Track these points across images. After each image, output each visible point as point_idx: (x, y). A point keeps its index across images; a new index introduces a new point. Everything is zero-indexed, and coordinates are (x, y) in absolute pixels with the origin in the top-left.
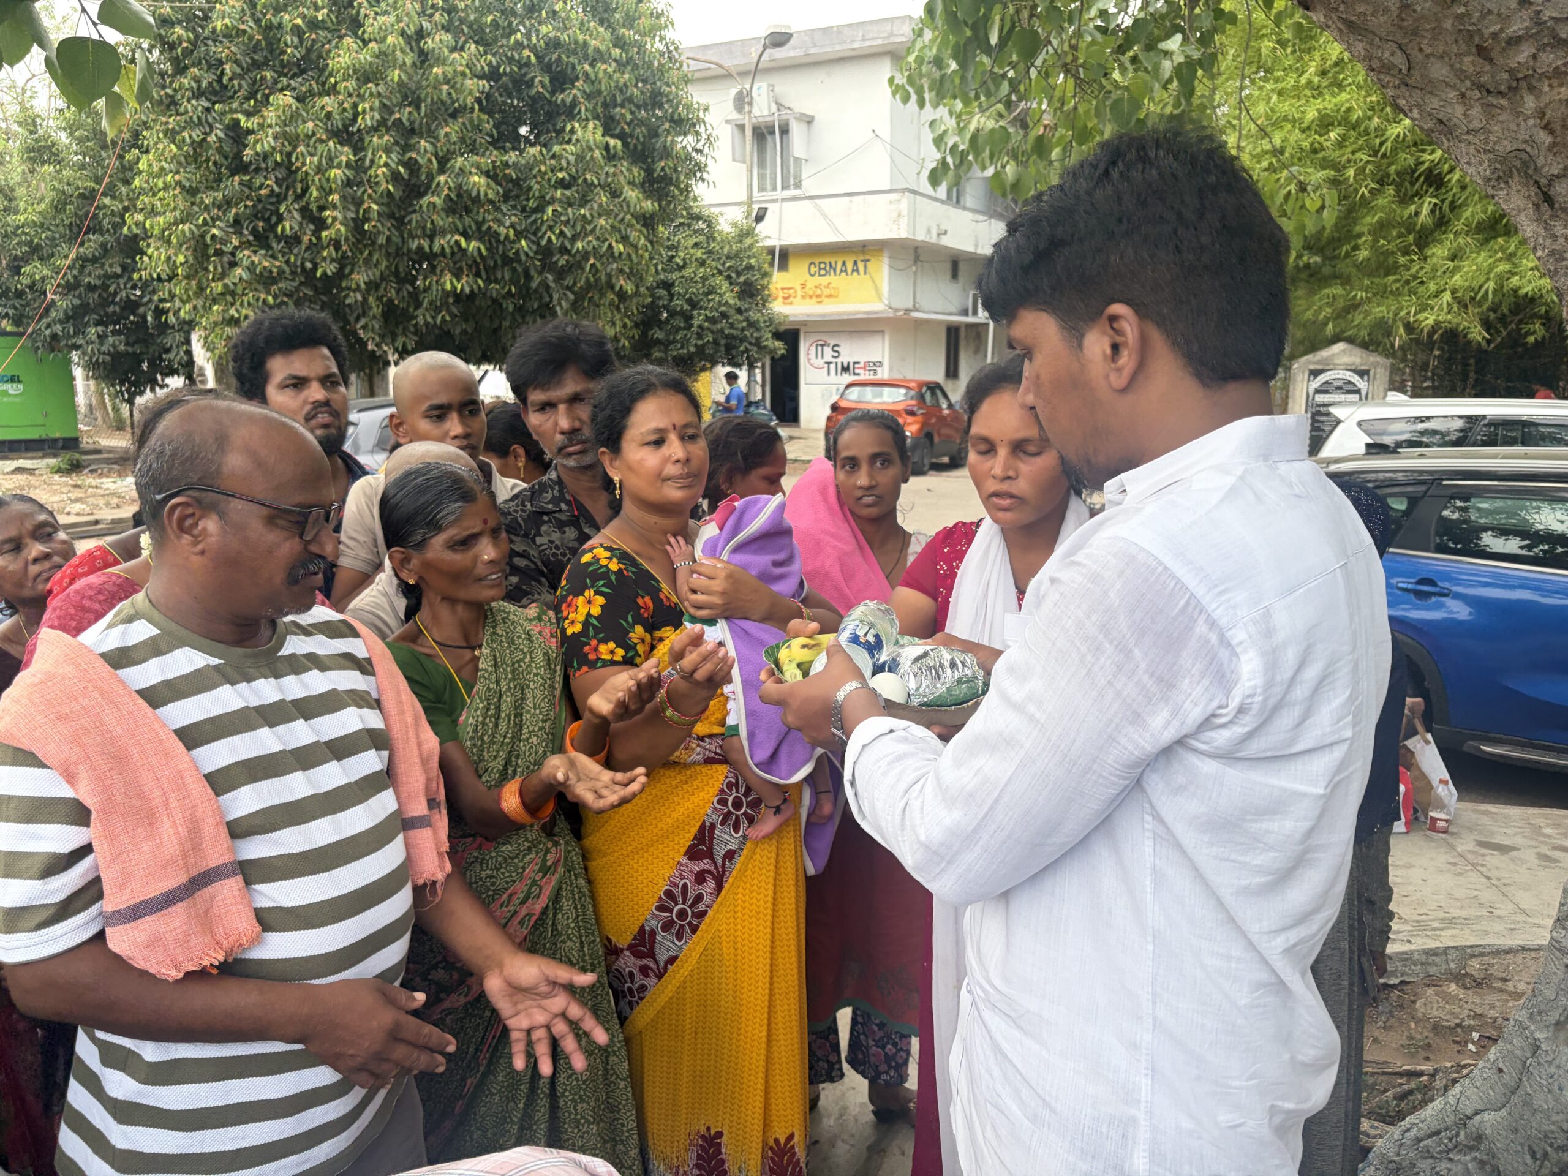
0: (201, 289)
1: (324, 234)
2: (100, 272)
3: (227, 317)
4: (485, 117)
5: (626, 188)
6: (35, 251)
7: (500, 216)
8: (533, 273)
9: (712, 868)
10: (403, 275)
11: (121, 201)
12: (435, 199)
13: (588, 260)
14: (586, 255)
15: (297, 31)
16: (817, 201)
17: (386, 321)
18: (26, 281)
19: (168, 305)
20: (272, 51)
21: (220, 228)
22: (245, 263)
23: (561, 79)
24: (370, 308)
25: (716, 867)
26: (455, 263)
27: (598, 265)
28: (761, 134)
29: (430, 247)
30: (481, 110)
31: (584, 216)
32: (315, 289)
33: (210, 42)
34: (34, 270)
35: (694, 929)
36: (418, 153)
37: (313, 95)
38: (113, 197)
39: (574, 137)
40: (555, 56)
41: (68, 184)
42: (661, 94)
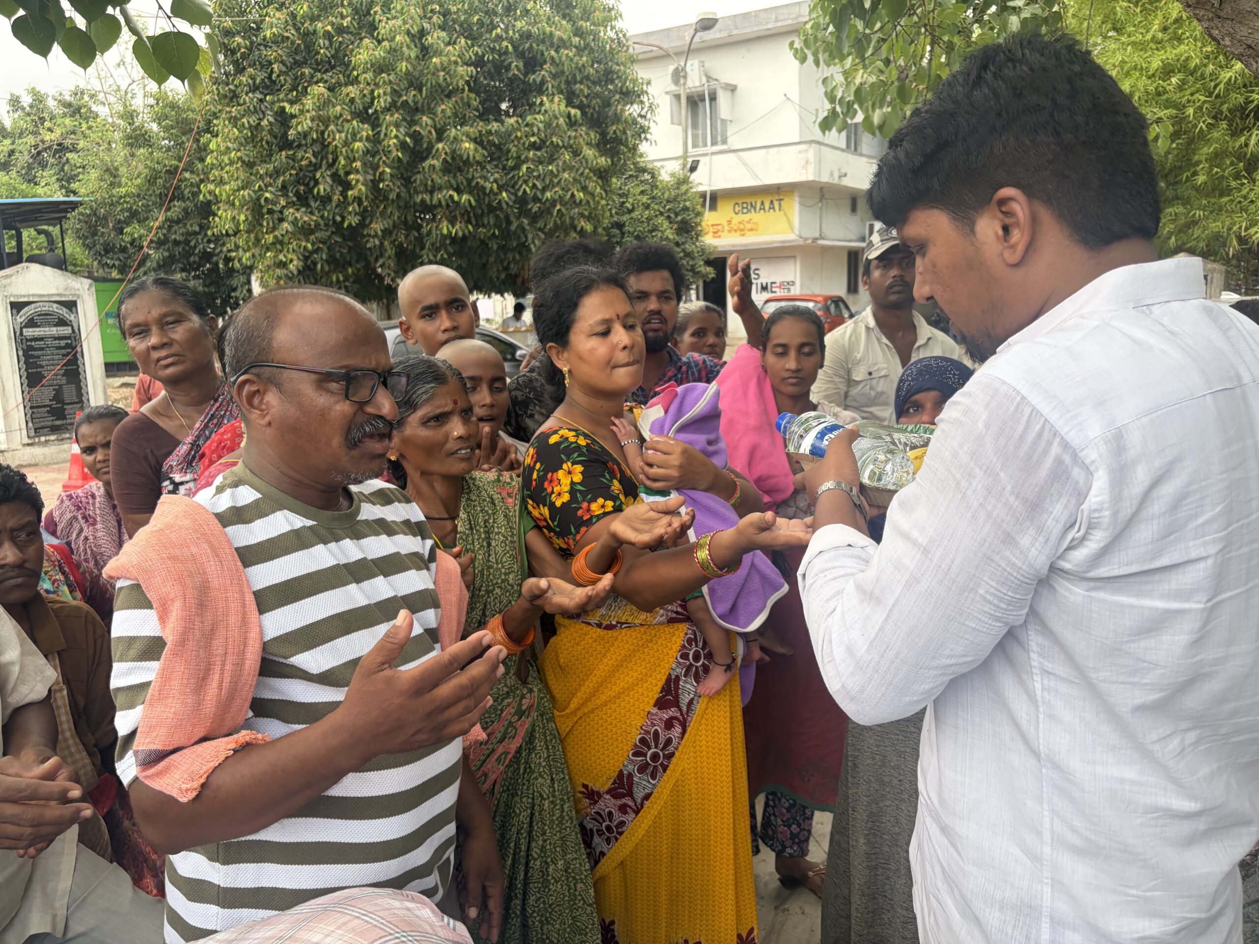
0: (258, 240)
1: (350, 193)
2: (183, 230)
3: (277, 261)
4: (473, 96)
5: (585, 147)
6: (134, 215)
7: (485, 173)
8: (512, 218)
9: (678, 715)
10: (410, 223)
11: (198, 175)
12: (435, 162)
13: (555, 206)
14: (553, 203)
15: (328, 36)
16: (741, 154)
17: (399, 260)
18: (128, 239)
19: (234, 254)
20: (309, 52)
21: (271, 192)
22: (290, 218)
23: (532, 63)
24: (386, 250)
25: (682, 714)
26: (451, 212)
27: (563, 210)
28: (694, 102)
29: (431, 200)
30: (470, 90)
31: (552, 171)
32: (343, 237)
33: (262, 48)
34: (134, 230)
35: (665, 768)
36: (421, 126)
37: (340, 86)
38: (192, 172)
39: (543, 108)
40: (527, 45)
41: (158, 163)
42: (612, 72)
